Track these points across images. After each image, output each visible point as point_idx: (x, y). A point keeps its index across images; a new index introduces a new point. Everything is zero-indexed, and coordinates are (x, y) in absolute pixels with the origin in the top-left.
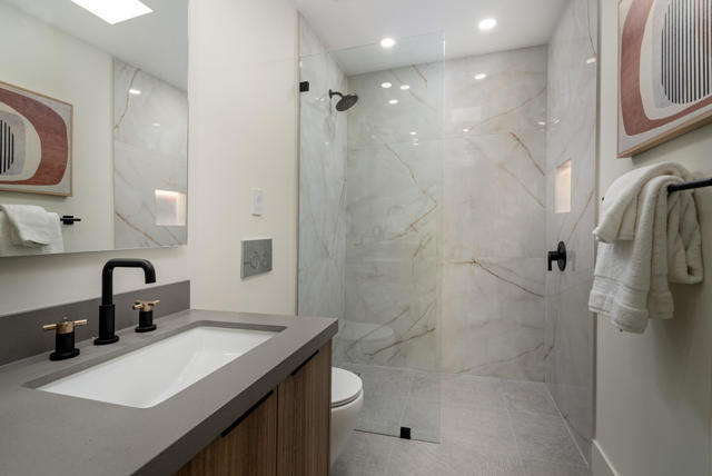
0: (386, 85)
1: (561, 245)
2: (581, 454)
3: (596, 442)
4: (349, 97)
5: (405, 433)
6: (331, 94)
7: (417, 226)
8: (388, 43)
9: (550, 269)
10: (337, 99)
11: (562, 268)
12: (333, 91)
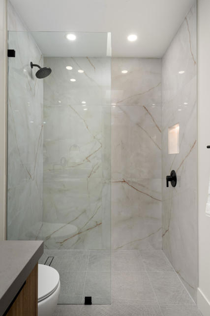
0: (69, 68)
1: (173, 173)
2: (190, 295)
3: (199, 289)
4: (45, 69)
5: (88, 301)
6: (32, 65)
7: (90, 159)
8: (71, 37)
9: (168, 186)
10: (36, 69)
11: (174, 185)
12: (33, 63)
